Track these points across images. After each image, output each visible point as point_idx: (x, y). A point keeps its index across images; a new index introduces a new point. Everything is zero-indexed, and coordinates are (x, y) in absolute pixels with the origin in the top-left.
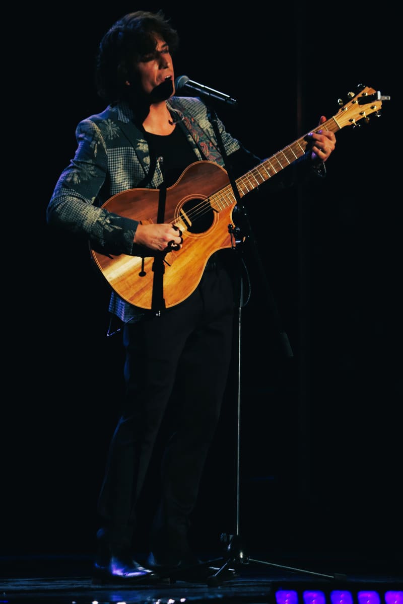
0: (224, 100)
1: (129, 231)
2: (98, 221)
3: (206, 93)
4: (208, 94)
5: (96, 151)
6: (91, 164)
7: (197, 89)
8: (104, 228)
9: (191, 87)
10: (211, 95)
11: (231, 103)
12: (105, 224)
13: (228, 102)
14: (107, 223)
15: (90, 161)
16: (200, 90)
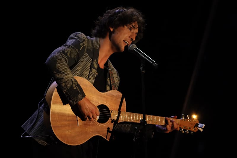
0: (151, 62)
1: (81, 95)
2: (72, 80)
3: (143, 56)
4: (144, 57)
5: (81, 48)
6: (77, 52)
7: (139, 53)
8: (73, 85)
9: (137, 51)
10: (145, 58)
11: (155, 65)
12: (74, 84)
13: (153, 64)
14: (75, 84)
15: (77, 50)
16: (140, 54)
